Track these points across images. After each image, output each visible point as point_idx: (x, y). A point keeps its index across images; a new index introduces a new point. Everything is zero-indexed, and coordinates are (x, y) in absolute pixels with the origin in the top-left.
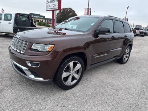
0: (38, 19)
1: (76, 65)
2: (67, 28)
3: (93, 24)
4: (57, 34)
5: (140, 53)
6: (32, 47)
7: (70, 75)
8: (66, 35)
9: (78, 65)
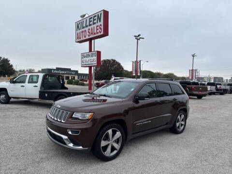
0: (68, 75)
1: (116, 133)
2: (106, 94)
3: (132, 90)
4: (96, 102)
5: (207, 119)
6: (73, 116)
7: (109, 144)
8: (107, 102)
9: (117, 133)
